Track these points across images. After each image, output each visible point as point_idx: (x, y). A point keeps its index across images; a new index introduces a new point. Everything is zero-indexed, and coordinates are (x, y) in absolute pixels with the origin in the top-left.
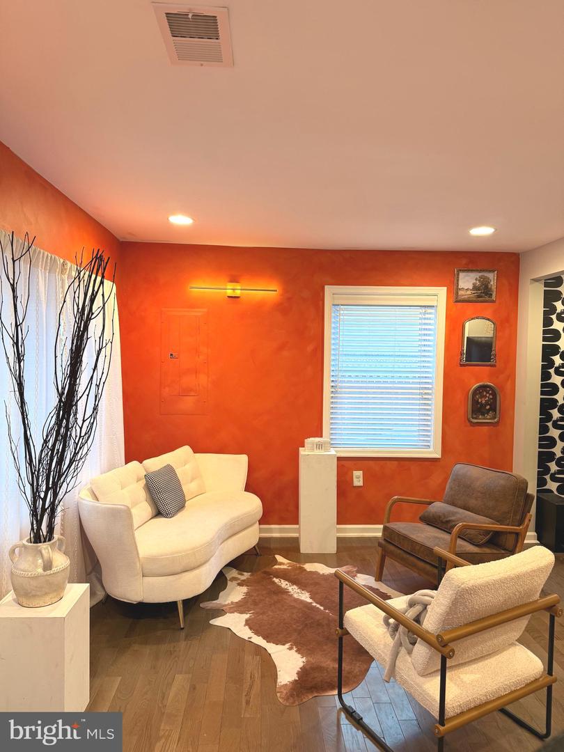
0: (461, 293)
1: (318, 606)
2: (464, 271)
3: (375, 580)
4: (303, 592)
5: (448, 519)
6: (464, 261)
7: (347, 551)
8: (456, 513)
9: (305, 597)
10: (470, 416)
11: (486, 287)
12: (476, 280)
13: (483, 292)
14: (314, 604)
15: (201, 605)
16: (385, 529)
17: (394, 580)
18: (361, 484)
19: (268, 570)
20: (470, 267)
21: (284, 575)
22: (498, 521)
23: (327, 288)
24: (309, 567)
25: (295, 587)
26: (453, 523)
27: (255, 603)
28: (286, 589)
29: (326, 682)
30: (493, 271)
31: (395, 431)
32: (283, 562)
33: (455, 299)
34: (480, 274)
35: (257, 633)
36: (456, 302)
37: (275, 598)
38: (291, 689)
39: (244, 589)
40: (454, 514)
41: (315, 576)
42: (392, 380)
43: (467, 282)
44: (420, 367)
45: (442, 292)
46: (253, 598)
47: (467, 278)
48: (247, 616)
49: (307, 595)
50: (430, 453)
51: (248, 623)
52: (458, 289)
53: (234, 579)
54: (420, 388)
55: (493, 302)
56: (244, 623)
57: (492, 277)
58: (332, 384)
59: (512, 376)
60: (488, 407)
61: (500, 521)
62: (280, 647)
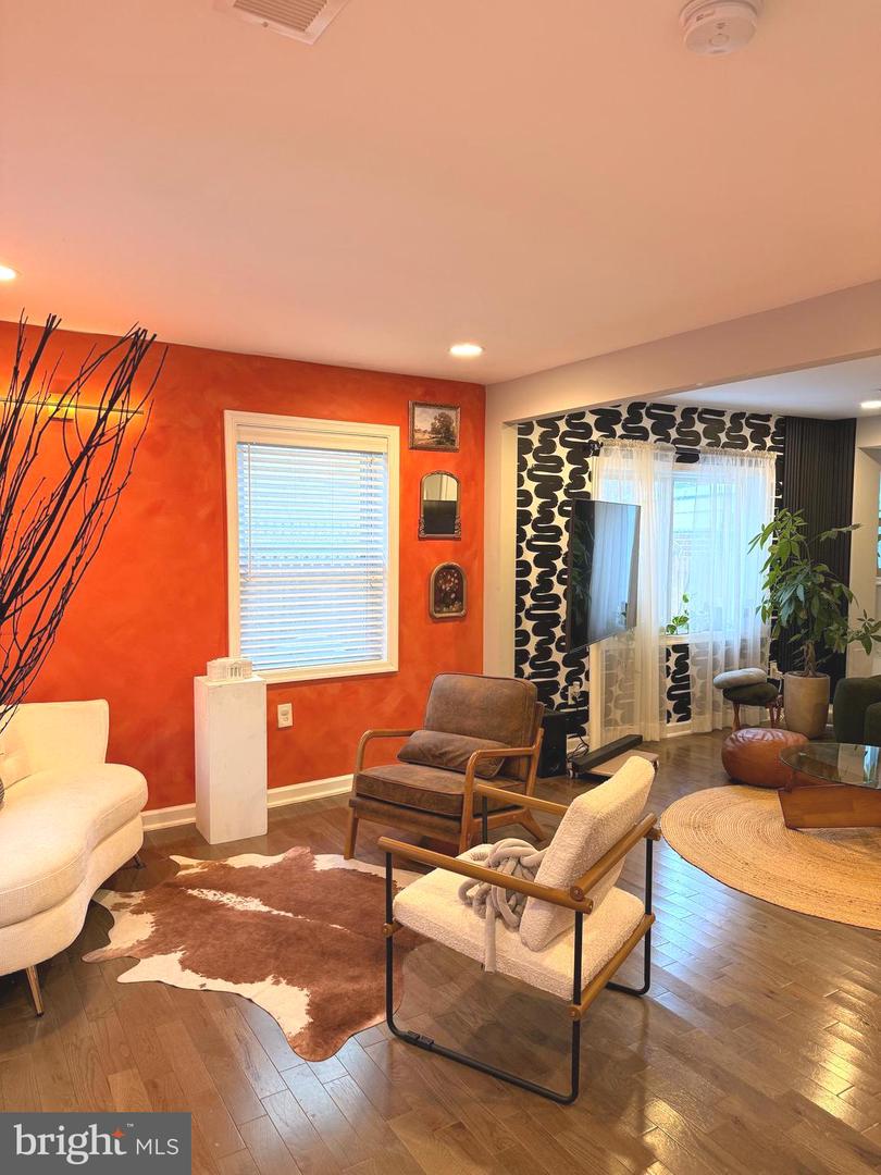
0: (417, 436)
1: (282, 913)
2: (421, 405)
3: (345, 859)
4: (248, 899)
5: (443, 750)
6: (419, 391)
7: (285, 827)
8: (453, 740)
9: (254, 905)
10: (432, 609)
11: (448, 429)
12: (435, 418)
13: (444, 436)
14: (275, 912)
15: (85, 959)
16: (359, 780)
17: (370, 853)
18: (289, 723)
19: (171, 881)
20: (428, 400)
21: (202, 882)
22: (508, 743)
23: (228, 414)
24: (238, 862)
25: (229, 895)
26: (451, 755)
27: (180, 934)
28: (218, 901)
29: (356, 1012)
30: (455, 408)
31: (301, 640)
32: (189, 865)
33: (410, 446)
34: (440, 411)
35: (211, 975)
36: (412, 448)
37: (209, 918)
38: (312, 1036)
39: (148, 917)
40: (449, 742)
41: (252, 873)
42: (326, 562)
43: (425, 420)
44: (362, 542)
45: (394, 432)
46: (171, 927)
47: (424, 415)
48: (179, 955)
49: (257, 901)
50: (385, 665)
51: (185, 964)
52: (414, 430)
53: (118, 907)
54: (366, 573)
55: (456, 450)
56: (180, 967)
57: (452, 414)
58: (242, 571)
59: (479, 554)
60: (453, 596)
61: (510, 743)
62: (258, 986)
